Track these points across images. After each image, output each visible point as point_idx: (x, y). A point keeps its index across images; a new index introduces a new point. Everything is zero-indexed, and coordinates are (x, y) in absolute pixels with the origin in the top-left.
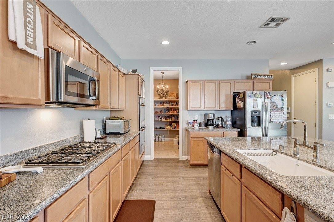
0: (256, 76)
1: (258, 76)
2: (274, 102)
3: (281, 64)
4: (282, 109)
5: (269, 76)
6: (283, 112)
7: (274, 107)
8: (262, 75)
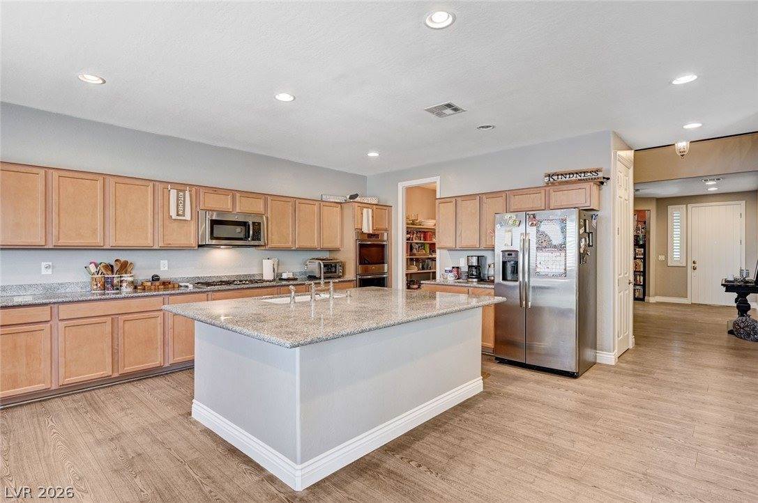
0: (555, 177)
1: (560, 177)
2: (543, 234)
3: (686, 127)
4: (562, 247)
5: (589, 174)
6: (564, 254)
7: (545, 244)
8: (570, 174)
